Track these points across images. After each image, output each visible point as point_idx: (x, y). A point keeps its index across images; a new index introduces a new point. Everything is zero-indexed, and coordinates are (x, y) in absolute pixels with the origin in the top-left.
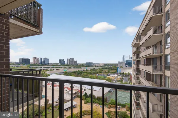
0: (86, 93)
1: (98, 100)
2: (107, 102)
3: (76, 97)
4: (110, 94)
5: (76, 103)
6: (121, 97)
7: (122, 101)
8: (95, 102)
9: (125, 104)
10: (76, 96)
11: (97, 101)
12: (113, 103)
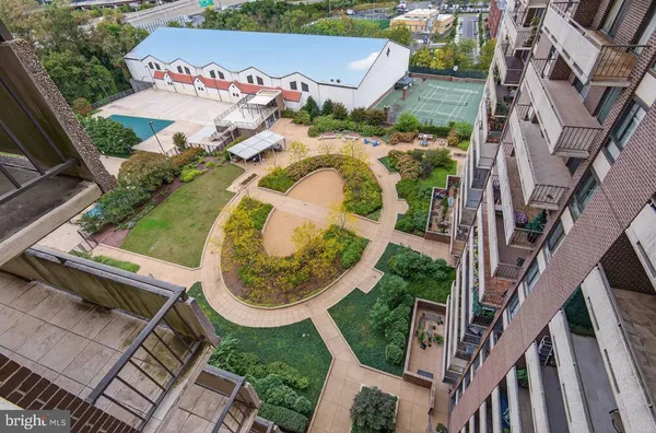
0: (310, 100)
1: (357, 121)
2: (388, 125)
3: (277, 117)
4: (399, 94)
5: (282, 138)
6: (439, 102)
7: (439, 116)
8: (347, 128)
9: (447, 126)
10: (276, 113)
11: (353, 124)
12: (408, 125)
